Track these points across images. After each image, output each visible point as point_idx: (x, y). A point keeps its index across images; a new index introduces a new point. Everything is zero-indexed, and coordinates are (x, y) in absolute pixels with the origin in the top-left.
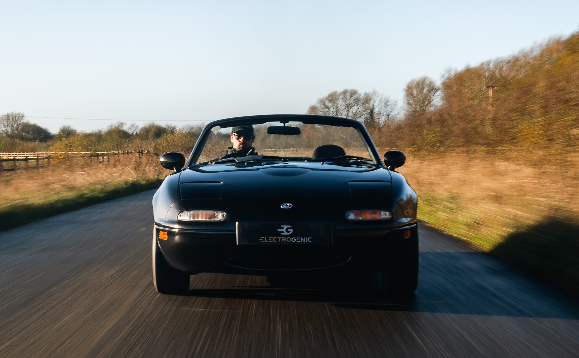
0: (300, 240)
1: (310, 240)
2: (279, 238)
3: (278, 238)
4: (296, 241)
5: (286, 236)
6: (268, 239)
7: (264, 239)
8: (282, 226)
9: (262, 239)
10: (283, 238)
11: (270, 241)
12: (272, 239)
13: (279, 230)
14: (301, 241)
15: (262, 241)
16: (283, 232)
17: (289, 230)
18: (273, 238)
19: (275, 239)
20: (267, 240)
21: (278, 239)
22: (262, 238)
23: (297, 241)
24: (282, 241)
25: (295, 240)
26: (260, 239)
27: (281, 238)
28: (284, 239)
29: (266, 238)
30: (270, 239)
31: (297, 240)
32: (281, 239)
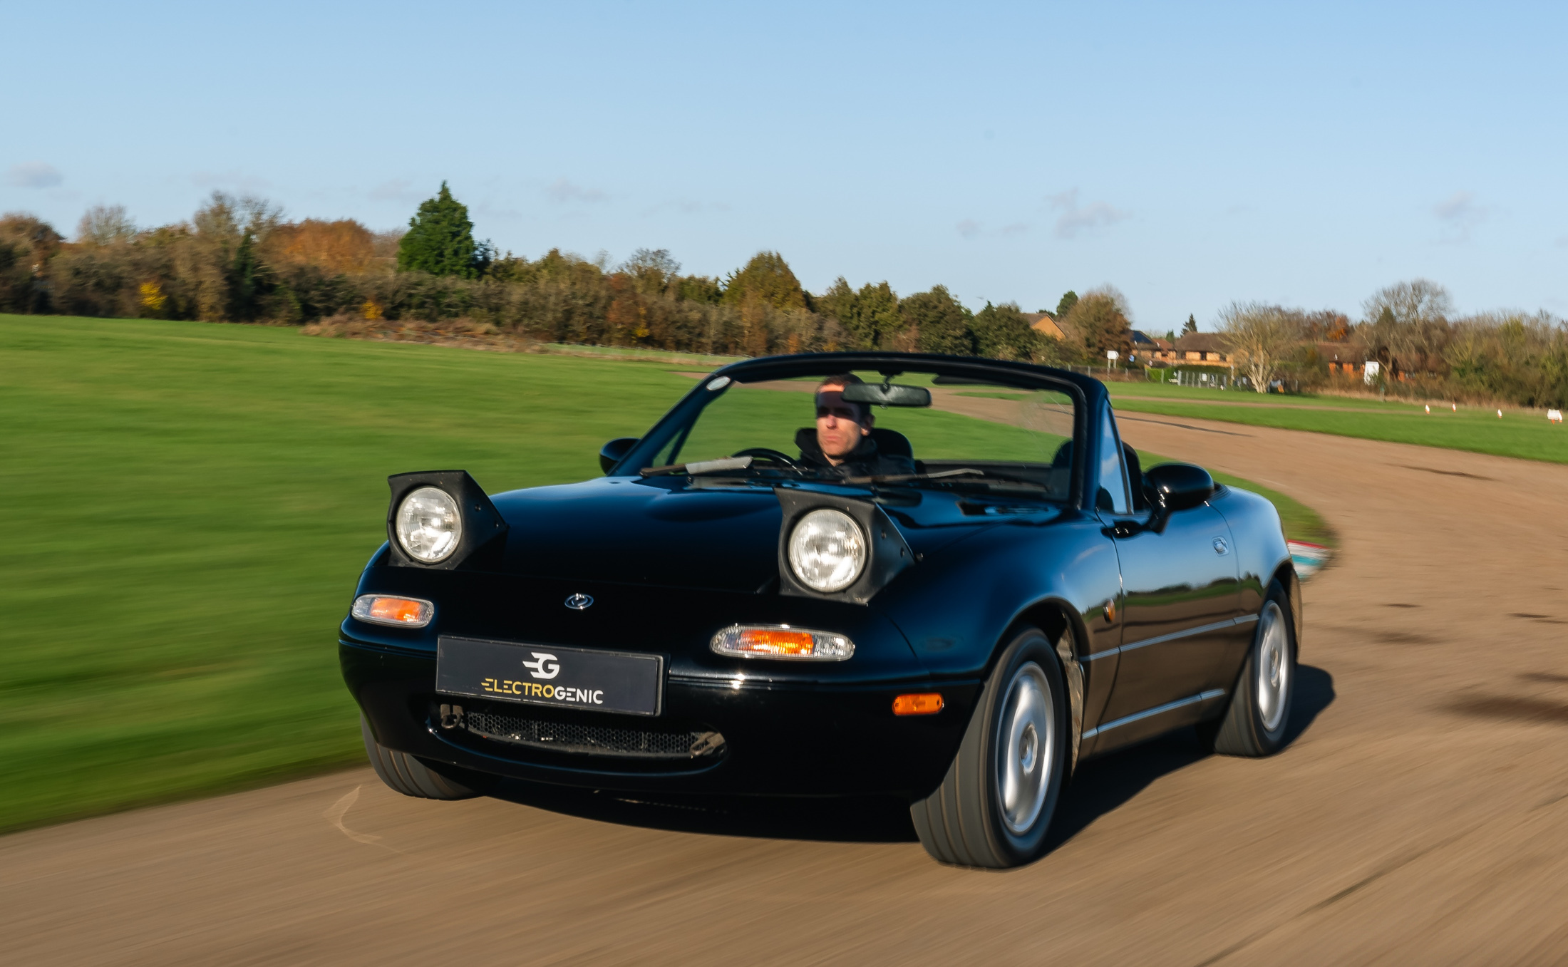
0: (574, 695)
1: (599, 697)
2: (527, 685)
3: (524, 684)
4: (566, 696)
5: (543, 682)
6: (500, 686)
7: (492, 685)
8: (535, 655)
9: (488, 685)
10: (534, 685)
11: (505, 691)
12: (510, 687)
13: (527, 664)
14: (578, 700)
15: (487, 689)
16: (536, 670)
17: (550, 666)
18: (513, 683)
19: (518, 688)
20: (498, 688)
21: (525, 686)
22: (487, 680)
23: (568, 699)
24: (533, 694)
25: (563, 694)
26: (483, 684)
27: (530, 685)
28: (537, 690)
29: (496, 681)
30: (506, 684)
31: (570, 694)
32: (530, 688)
